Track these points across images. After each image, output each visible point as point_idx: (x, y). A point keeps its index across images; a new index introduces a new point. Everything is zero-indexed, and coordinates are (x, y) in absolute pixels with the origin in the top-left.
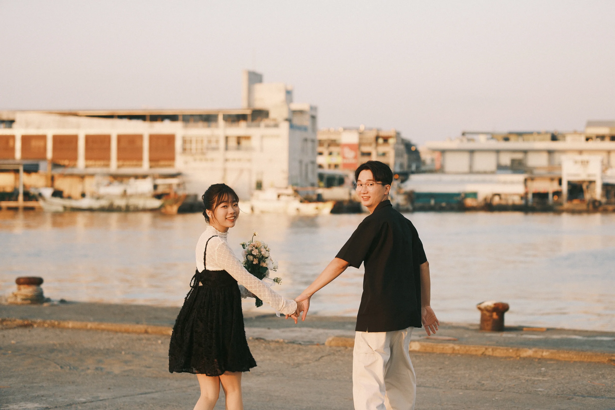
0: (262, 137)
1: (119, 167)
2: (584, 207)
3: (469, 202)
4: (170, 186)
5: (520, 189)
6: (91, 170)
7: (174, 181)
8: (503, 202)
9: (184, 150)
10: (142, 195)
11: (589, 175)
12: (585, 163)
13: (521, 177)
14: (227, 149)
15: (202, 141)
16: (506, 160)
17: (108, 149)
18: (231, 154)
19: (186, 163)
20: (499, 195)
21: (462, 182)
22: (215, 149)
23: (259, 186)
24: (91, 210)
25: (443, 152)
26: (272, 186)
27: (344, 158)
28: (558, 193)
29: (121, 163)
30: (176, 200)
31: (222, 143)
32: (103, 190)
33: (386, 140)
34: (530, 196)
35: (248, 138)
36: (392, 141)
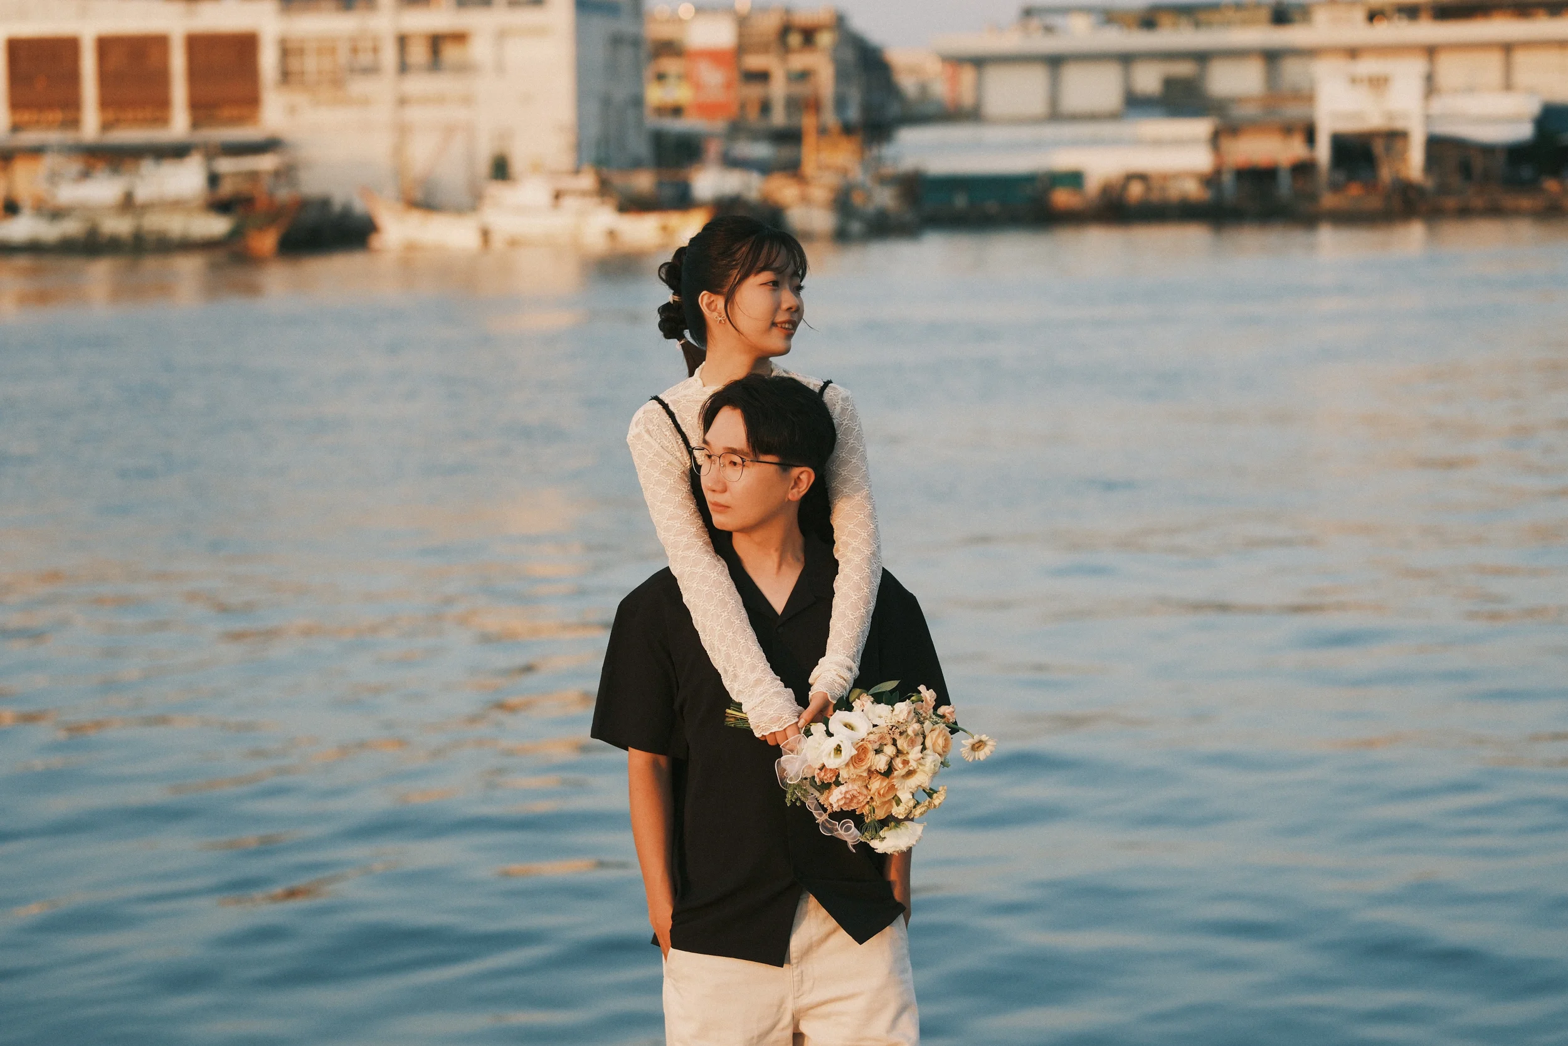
0: (502, 35)
1: (106, 126)
2: (1374, 202)
3: (1062, 198)
4: (253, 176)
5: (1201, 160)
6: (30, 138)
7: (266, 163)
8: (1155, 196)
9: (286, 76)
10: (176, 205)
11: (1390, 116)
12: (1378, 83)
13: (1201, 128)
14: (403, 68)
15: (333, 51)
16: (1148, 79)
17: (73, 77)
18: (419, 84)
19: (292, 110)
20: (1143, 177)
21: (1037, 145)
22: (372, 70)
23: (501, 169)
24: (34, 248)
25: (979, 62)
26: (537, 168)
27: (698, 86)
28: (1303, 169)
29: (111, 115)
30: (275, 214)
31: (389, 56)
32: (69, 193)
33: (809, 35)
34: (1227, 179)
35: (459, 38)
36: (825, 39)
